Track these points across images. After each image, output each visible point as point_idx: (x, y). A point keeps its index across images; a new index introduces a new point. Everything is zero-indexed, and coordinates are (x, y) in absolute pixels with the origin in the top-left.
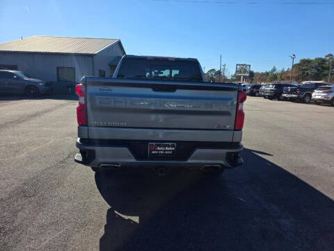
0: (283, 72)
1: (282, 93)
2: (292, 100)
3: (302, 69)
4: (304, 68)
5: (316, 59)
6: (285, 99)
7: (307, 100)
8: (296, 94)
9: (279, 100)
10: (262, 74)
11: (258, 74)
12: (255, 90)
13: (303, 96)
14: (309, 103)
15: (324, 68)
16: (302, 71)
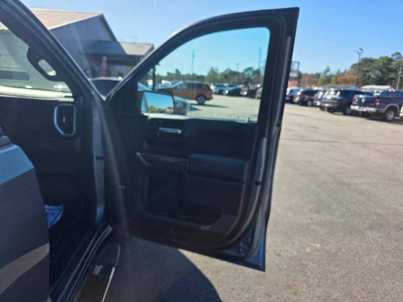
0: (339, 74)
1: (350, 104)
2: (365, 115)
3: (363, 71)
4: (365, 69)
5: (381, 58)
6: (355, 114)
7: (391, 116)
8: (375, 106)
9: (345, 114)
10: (313, 76)
11: (306, 75)
12: (307, 97)
13: (384, 110)
14: (393, 121)
15: (391, 70)
16: (363, 73)
